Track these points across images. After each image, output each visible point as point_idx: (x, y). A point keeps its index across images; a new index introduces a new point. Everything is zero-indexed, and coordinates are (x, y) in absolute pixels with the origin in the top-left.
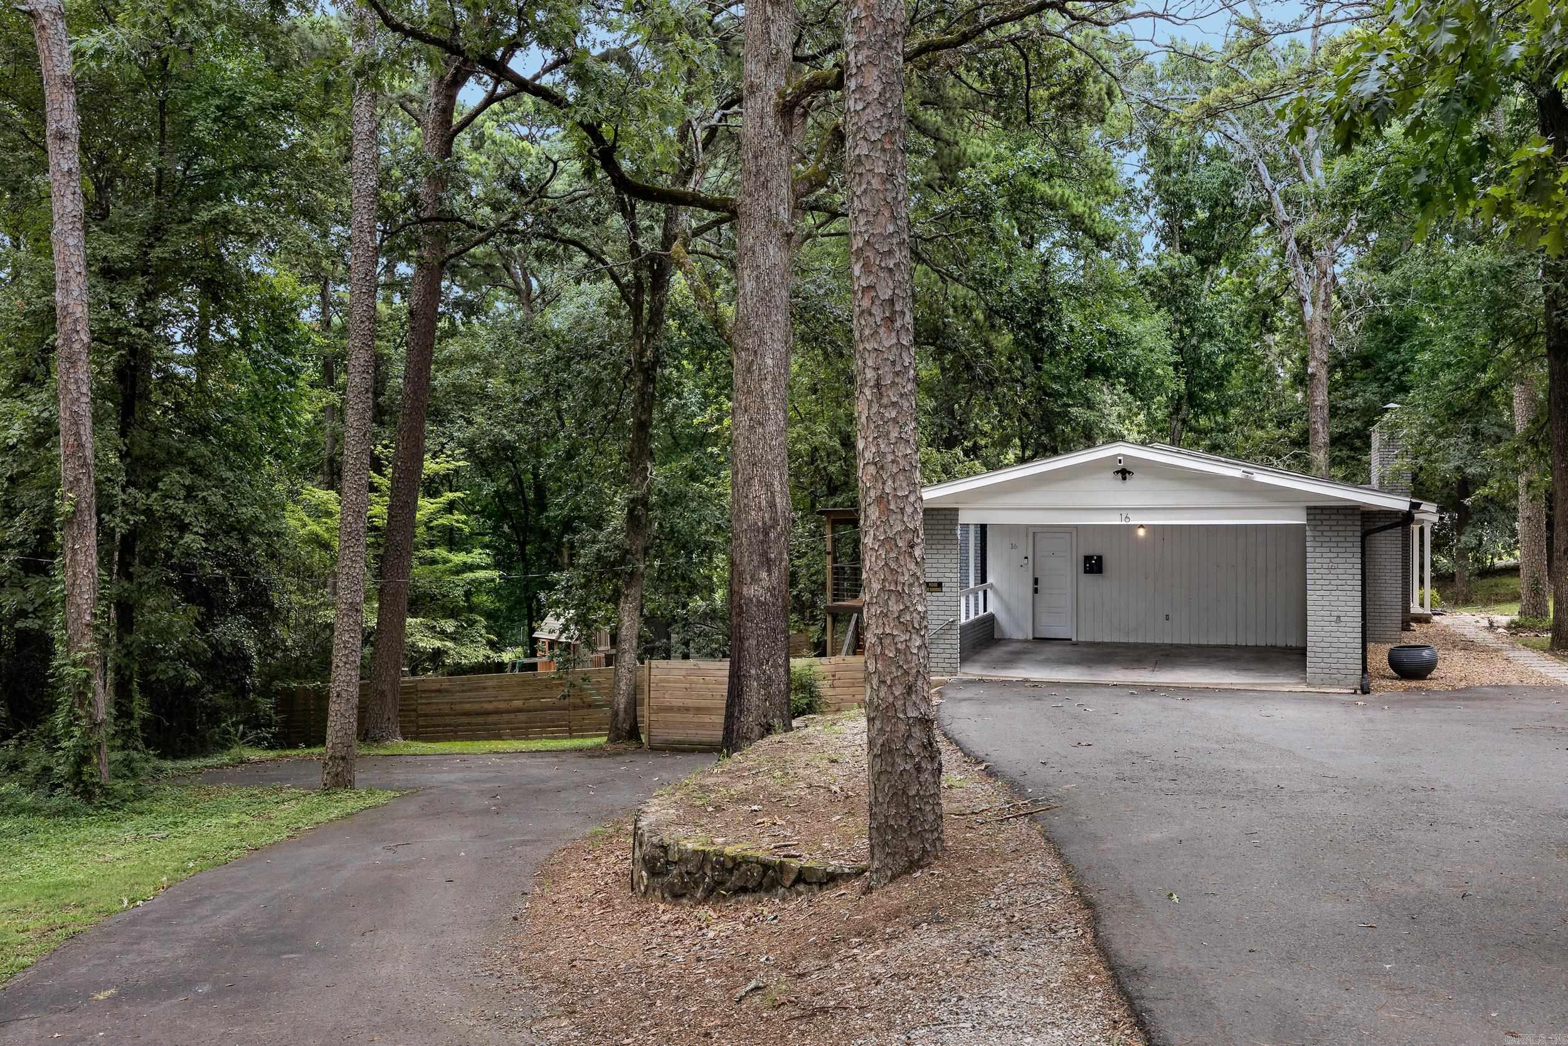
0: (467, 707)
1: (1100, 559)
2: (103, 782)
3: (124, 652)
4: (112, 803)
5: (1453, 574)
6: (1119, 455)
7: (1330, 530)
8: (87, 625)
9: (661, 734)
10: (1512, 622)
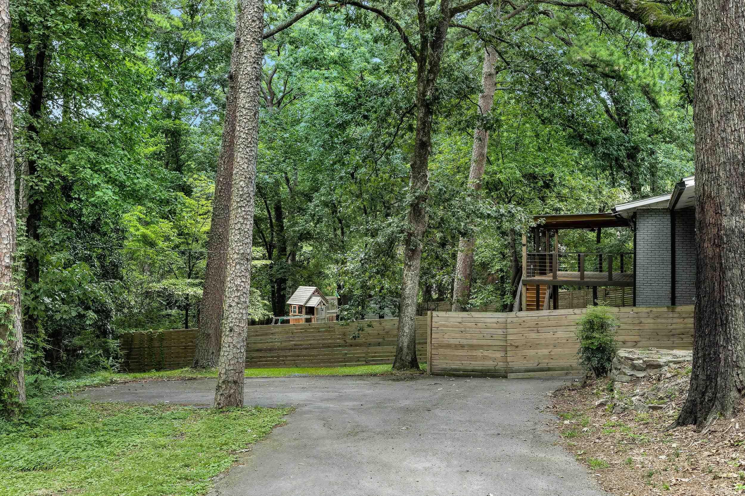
0: (259, 346)
2: (20, 402)
3: (32, 296)
4: (29, 421)
8: (7, 267)
9: (441, 364)
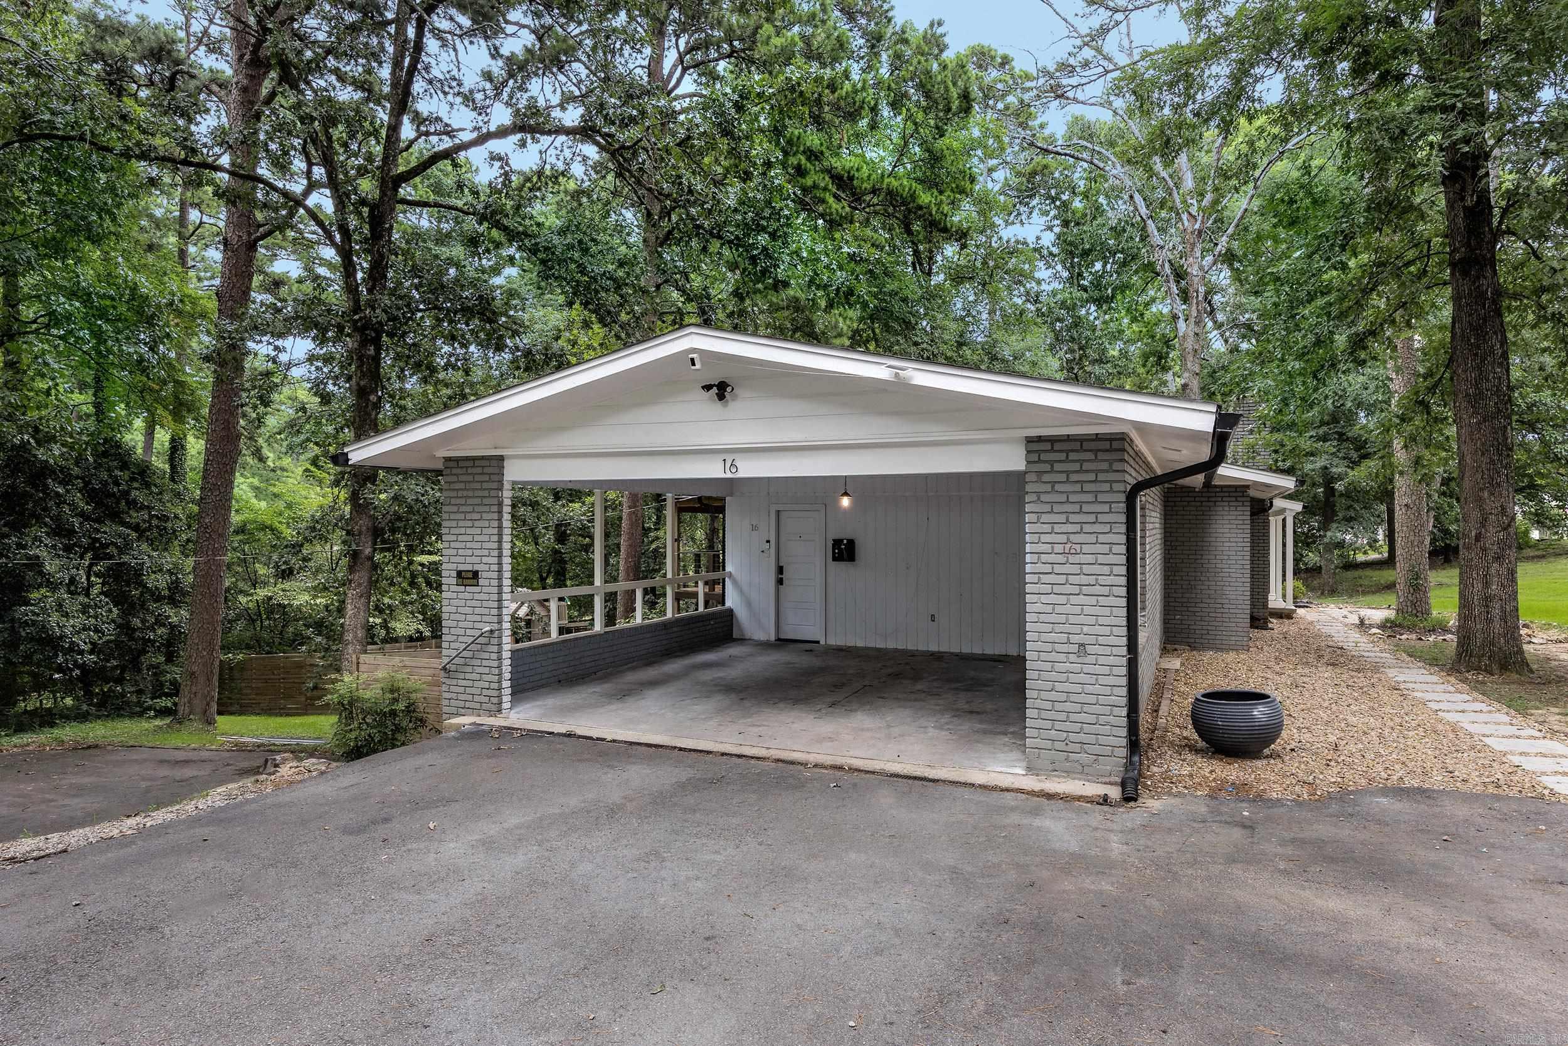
1: (851, 543)
5: (1320, 567)
6: (694, 350)
7: (1068, 481)
10: (1387, 620)
